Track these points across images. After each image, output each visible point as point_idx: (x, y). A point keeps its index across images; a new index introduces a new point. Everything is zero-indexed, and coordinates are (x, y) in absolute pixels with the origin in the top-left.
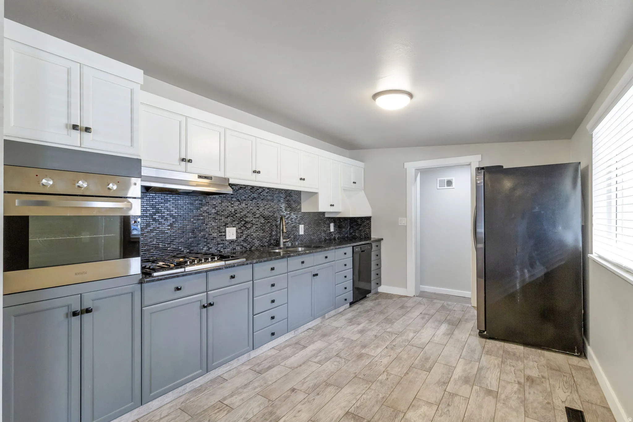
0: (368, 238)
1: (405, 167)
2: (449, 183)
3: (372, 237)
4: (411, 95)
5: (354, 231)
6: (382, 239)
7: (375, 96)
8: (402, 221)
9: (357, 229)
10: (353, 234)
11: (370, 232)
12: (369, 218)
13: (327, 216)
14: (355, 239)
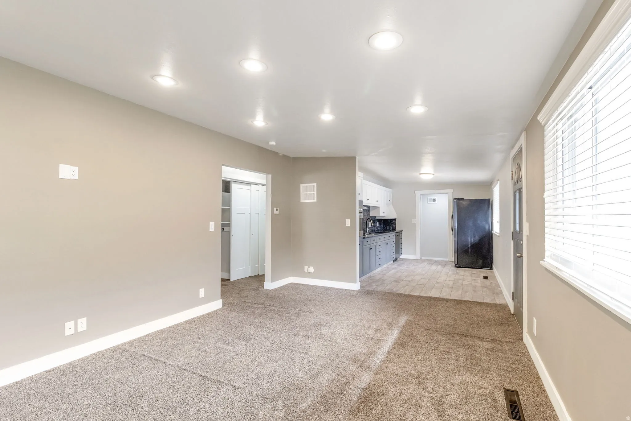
0: (394, 230)
1: (415, 193)
2: (434, 200)
3: (397, 229)
4: (434, 174)
5: (386, 227)
6: (403, 230)
7: (420, 174)
8: (414, 221)
9: (388, 225)
10: (386, 228)
11: (396, 227)
12: (395, 220)
13: (377, 218)
14: (387, 231)
